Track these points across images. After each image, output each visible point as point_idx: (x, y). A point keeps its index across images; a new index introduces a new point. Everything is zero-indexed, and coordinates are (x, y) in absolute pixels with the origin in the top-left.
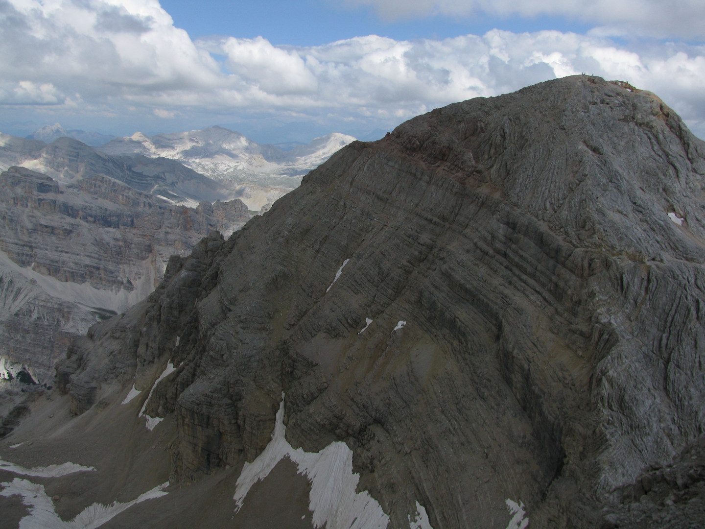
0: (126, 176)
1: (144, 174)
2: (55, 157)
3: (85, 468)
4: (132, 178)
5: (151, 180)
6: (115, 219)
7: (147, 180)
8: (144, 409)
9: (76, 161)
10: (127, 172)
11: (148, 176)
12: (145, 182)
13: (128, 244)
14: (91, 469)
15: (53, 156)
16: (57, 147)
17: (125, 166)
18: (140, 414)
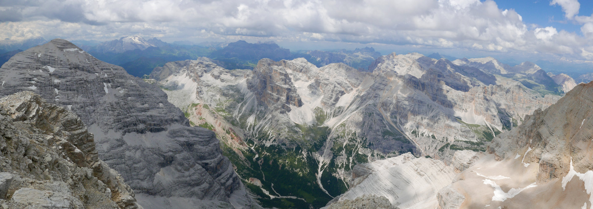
3: (506, 178)
6: (460, 87)
8: (523, 161)
13: (466, 97)
14: (509, 178)
18: (522, 162)
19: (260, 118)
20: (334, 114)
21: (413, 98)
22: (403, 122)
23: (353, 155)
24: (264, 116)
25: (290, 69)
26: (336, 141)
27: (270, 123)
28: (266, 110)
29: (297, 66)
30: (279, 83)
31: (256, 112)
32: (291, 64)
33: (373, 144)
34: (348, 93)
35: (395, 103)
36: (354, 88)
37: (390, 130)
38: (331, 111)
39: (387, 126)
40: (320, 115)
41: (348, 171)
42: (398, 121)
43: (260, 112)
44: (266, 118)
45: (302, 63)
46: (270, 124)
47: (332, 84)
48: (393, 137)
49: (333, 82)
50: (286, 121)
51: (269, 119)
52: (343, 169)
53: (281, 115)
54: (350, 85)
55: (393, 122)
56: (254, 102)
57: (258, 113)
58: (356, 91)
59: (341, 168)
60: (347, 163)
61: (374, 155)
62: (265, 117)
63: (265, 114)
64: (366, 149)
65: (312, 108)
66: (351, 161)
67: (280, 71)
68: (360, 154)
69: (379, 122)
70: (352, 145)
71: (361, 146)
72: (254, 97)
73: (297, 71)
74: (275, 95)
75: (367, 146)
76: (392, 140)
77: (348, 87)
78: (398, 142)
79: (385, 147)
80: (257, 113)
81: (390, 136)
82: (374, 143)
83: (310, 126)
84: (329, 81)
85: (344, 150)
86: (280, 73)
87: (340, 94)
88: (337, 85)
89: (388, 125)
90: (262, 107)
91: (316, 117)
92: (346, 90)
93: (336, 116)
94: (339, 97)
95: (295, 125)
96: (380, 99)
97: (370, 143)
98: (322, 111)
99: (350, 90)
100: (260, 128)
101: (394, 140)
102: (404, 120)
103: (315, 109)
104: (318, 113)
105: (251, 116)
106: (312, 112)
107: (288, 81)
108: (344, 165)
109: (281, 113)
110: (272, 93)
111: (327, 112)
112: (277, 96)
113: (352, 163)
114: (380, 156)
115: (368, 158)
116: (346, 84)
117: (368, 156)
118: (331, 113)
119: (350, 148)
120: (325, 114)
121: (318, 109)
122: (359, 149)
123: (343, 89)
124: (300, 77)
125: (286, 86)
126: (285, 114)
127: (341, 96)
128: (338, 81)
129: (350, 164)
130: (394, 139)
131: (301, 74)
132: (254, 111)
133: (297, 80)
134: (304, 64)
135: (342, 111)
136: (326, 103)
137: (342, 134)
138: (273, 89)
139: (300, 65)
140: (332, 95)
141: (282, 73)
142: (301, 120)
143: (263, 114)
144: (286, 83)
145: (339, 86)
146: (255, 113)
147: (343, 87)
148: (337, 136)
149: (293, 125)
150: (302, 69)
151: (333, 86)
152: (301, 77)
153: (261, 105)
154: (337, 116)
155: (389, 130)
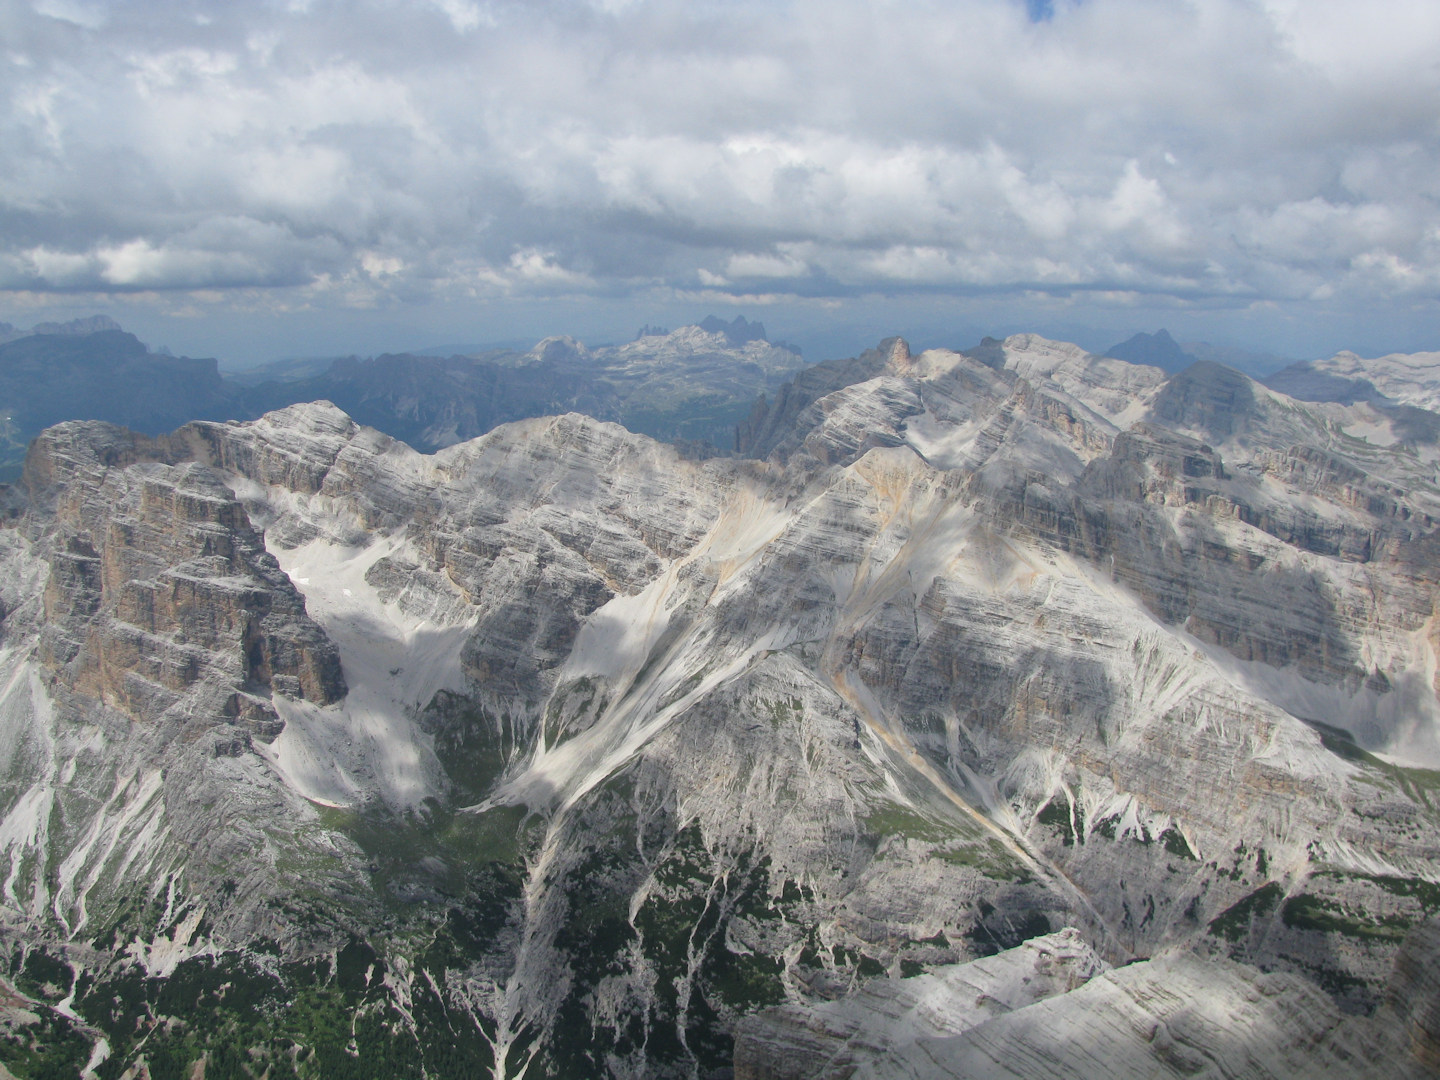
0: (1330, 444)
1: (1368, 441)
2: (1185, 401)
4: (1343, 448)
5: (1386, 454)
6: (1331, 537)
7: (1375, 455)
9: (1229, 409)
10: (1332, 436)
11: (1378, 447)
12: (1371, 457)
15: (1182, 399)
16: (1190, 382)
17: (1328, 422)
19: (86, 802)
20: (556, 728)
21: (1037, 604)
22: (983, 753)
23: (694, 964)
24: (112, 787)
25: (248, 475)
26: (586, 886)
27: (155, 822)
28: (116, 749)
29: (293, 457)
30: (186, 570)
31: (51, 768)
32: (252, 445)
33: (808, 893)
34: (635, 592)
35: (933, 640)
36: (664, 563)
37: (909, 803)
38: (535, 711)
39: (889, 779)
40: (470, 742)
41: (668, 1063)
42: (954, 746)
43: (81, 766)
44: (123, 801)
45: (323, 436)
46: (160, 830)
47: (525, 546)
48: (931, 846)
49: (527, 534)
50: (259, 797)
51: (150, 803)
52: (642, 1052)
53: (225, 765)
54: (641, 544)
55: (925, 750)
56: (30, 710)
57: (69, 774)
58: (681, 577)
59: (628, 1049)
60: (659, 1017)
61: (820, 953)
62: (115, 796)
63: (112, 774)
64: (766, 922)
65: (411, 702)
66: (683, 1001)
67: (186, 492)
68: (733, 957)
69: (841, 756)
70: (683, 902)
71: (739, 909)
72: (26, 679)
73: (294, 488)
74: (170, 642)
75: (771, 906)
76: (926, 859)
77: (632, 555)
78: (958, 872)
79: (886, 905)
80: (58, 777)
81: (911, 841)
82: (812, 884)
83: (411, 812)
84: (504, 527)
85: (635, 937)
86: (189, 502)
87: (581, 602)
88: (558, 548)
89: (894, 773)
90: (86, 730)
91: (440, 754)
92: (616, 573)
93: (567, 736)
94: (578, 617)
95: (316, 815)
96: (839, 617)
97: (790, 885)
98: (473, 715)
99: (641, 573)
100: (99, 869)
101: (934, 861)
102: (993, 741)
103: (434, 703)
104: (454, 729)
105: (24, 800)
106: (415, 726)
107: (242, 548)
108: (647, 1030)
109: (220, 750)
110: (149, 636)
111: (506, 719)
112: (180, 647)
113: (690, 1014)
114: (853, 959)
115: (785, 974)
116: (616, 536)
117: (782, 965)
118: (537, 718)
119: (671, 923)
120: (501, 731)
121: (451, 705)
122: (724, 923)
123: (594, 573)
124: (316, 517)
125: (239, 583)
126: (247, 758)
127: (589, 611)
128: (563, 522)
129: (681, 1017)
130: (934, 853)
131: (317, 503)
132: (35, 769)
133: (300, 536)
134: (332, 440)
135: (604, 705)
136: (501, 663)
137: (618, 842)
138: (151, 609)
139: (312, 449)
140: (527, 610)
141: (203, 505)
142: (352, 786)
143: (100, 779)
144: (230, 568)
145: (570, 554)
146: (50, 775)
147: (598, 559)
148: (585, 856)
149: (303, 818)
150: (324, 473)
151: (532, 557)
152: (322, 516)
153: (78, 722)
154: (576, 733)
155: (903, 800)
